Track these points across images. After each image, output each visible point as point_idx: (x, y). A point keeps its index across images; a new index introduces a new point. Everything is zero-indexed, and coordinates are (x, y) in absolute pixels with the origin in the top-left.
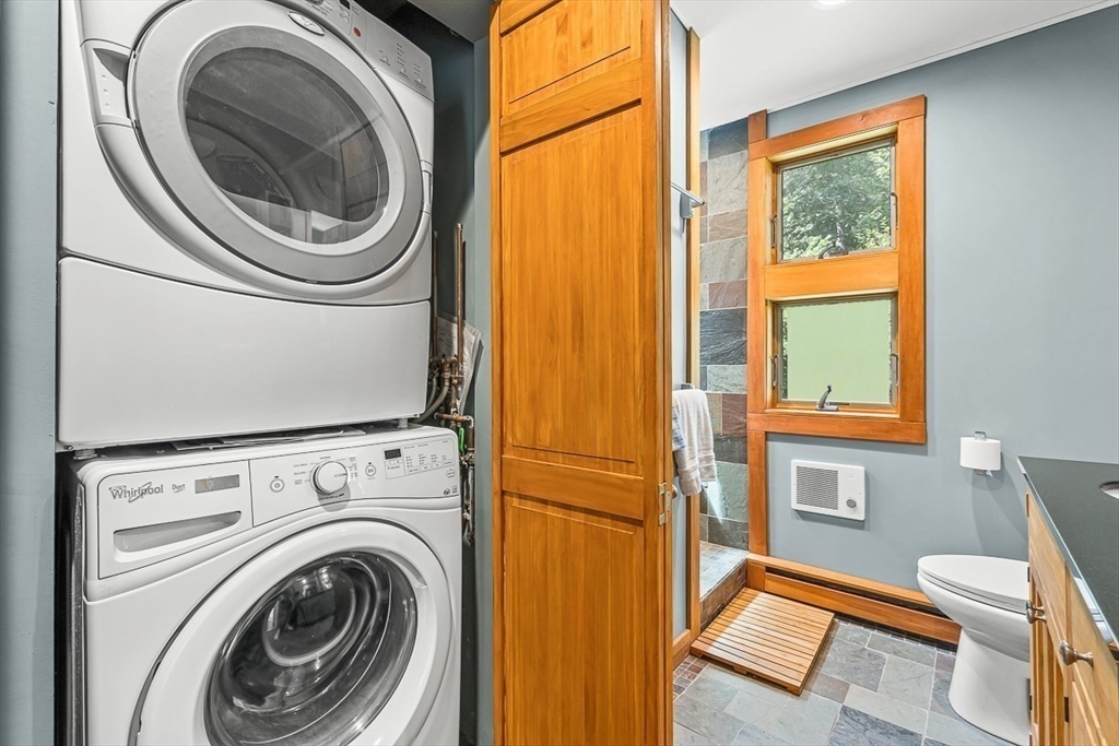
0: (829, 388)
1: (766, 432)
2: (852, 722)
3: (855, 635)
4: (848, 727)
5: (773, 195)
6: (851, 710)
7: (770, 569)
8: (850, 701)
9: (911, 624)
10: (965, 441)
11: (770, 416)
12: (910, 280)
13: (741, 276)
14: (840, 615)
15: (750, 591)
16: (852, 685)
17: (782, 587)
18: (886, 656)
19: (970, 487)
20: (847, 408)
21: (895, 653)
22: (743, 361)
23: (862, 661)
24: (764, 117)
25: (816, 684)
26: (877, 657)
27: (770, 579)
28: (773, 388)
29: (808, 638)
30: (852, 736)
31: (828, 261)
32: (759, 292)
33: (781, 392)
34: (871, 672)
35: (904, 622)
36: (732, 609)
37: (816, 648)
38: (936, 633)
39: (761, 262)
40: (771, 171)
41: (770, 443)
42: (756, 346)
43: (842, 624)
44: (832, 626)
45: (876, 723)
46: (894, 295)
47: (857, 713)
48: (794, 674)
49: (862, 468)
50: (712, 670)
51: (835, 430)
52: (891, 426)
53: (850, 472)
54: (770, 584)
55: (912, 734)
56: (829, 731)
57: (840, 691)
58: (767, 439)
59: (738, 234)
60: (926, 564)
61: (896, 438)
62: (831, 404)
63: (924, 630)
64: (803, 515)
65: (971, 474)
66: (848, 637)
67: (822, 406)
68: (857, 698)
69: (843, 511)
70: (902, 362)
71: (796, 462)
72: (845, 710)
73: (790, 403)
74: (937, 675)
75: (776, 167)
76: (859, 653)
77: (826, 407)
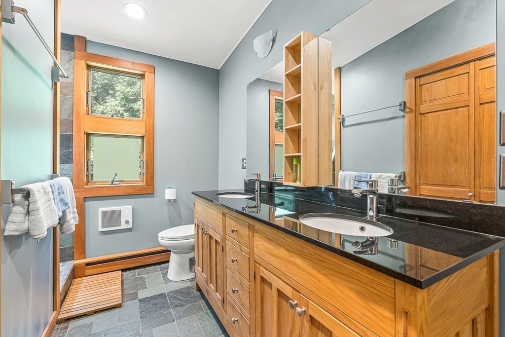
0: (116, 174)
1: (84, 198)
2: (144, 303)
3: (131, 275)
4: (144, 305)
5: (87, 80)
6: (142, 299)
7: (87, 264)
8: (140, 297)
9: (150, 261)
10: (166, 190)
11: (86, 189)
12: (149, 133)
13: (69, 117)
14: (123, 270)
15: (77, 279)
16: (138, 291)
17: (95, 270)
18: (145, 276)
19: (167, 206)
20: (123, 183)
21: (147, 273)
22: (70, 162)
23: (138, 282)
24: (84, 41)
25: (126, 299)
26: (142, 278)
27: (88, 269)
28: (87, 175)
29: (115, 284)
30: (146, 307)
31: (115, 119)
32: (80, 127)
33: (90, 177)
34: (142, 284)
35: (148, 261)
36: (72, 291)
37: (120, 286)
38: (158, 260)
39: (82, 113)
40: (86, 69)
41: (86, 203)
42: (79, 155)
43: (124, 273)
44: (122, 276)
45: (151, 298)
46: (143, 137)
47: (144, 299)
48: (117, 300)
49: (131, 207)
50: (74, 323)
51: (120, 192)
52: (143, 188)
53: (126, 210)
54: (88, 272)
55: (163, 294)
56: (138, 310)
57: (135, 296)
58: (84, 201)
59: (68, 95)
60: (162, 234)
61: (144, 193)
62: (116, 181)
63: (155, 261)
64: (104, 233)
65: (167, 201)
66: (129, 277)
67: (112, 183)
68: (142, 294)
69: (124, 226)
70: (146, 163)
71: (101, 210)
72: (140, 301)
73: (95, 182)
74: (162, 273)
75: (89, 67)
76: (136, 280)
77: (114, 183)
